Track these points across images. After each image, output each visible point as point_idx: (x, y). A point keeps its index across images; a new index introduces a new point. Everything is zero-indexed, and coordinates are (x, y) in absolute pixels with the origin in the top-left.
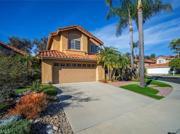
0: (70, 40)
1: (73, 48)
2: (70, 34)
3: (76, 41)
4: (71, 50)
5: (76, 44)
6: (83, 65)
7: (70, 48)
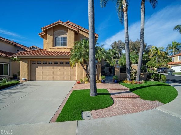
0: (56, 38)
1: (59, 45)
2: (56, 32)
3: (62, 38)
4: (56, 47)
5: (62, 40)
6: (60, 62)
7: (56, 46)
